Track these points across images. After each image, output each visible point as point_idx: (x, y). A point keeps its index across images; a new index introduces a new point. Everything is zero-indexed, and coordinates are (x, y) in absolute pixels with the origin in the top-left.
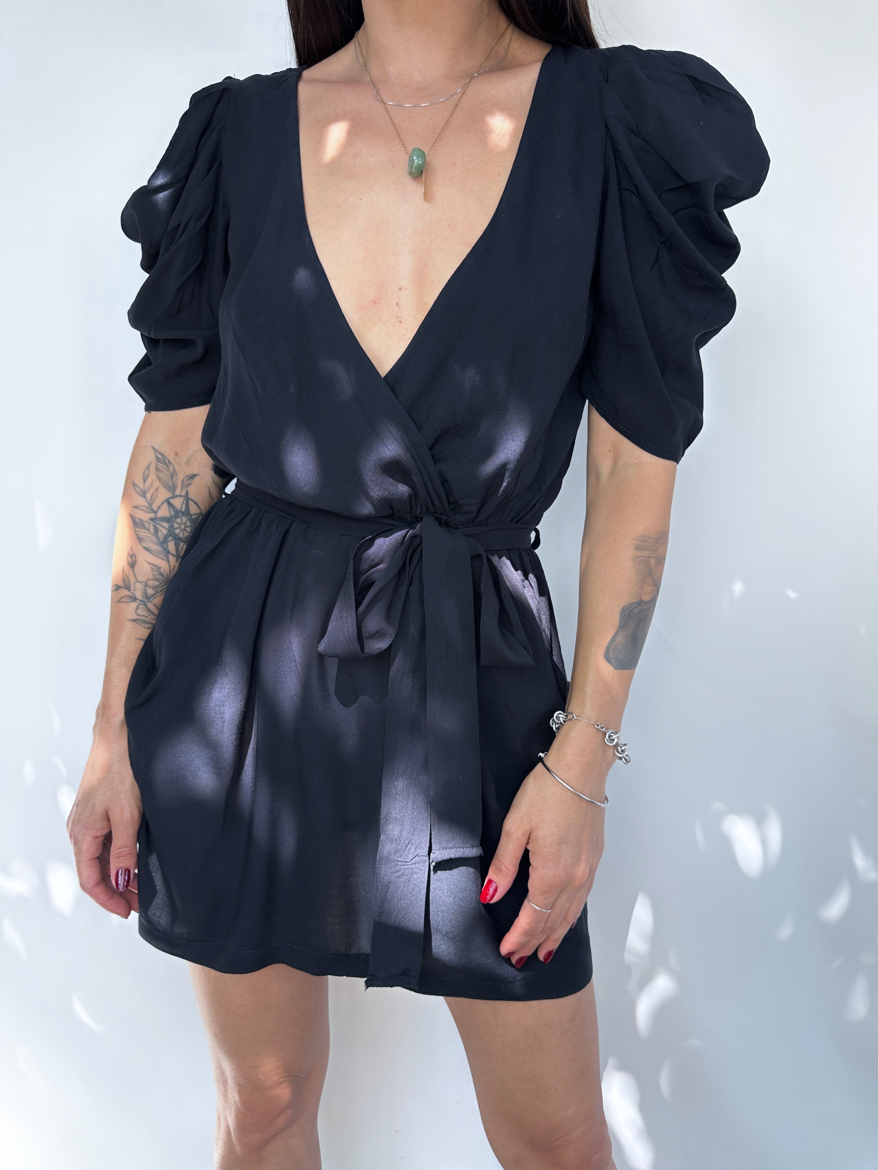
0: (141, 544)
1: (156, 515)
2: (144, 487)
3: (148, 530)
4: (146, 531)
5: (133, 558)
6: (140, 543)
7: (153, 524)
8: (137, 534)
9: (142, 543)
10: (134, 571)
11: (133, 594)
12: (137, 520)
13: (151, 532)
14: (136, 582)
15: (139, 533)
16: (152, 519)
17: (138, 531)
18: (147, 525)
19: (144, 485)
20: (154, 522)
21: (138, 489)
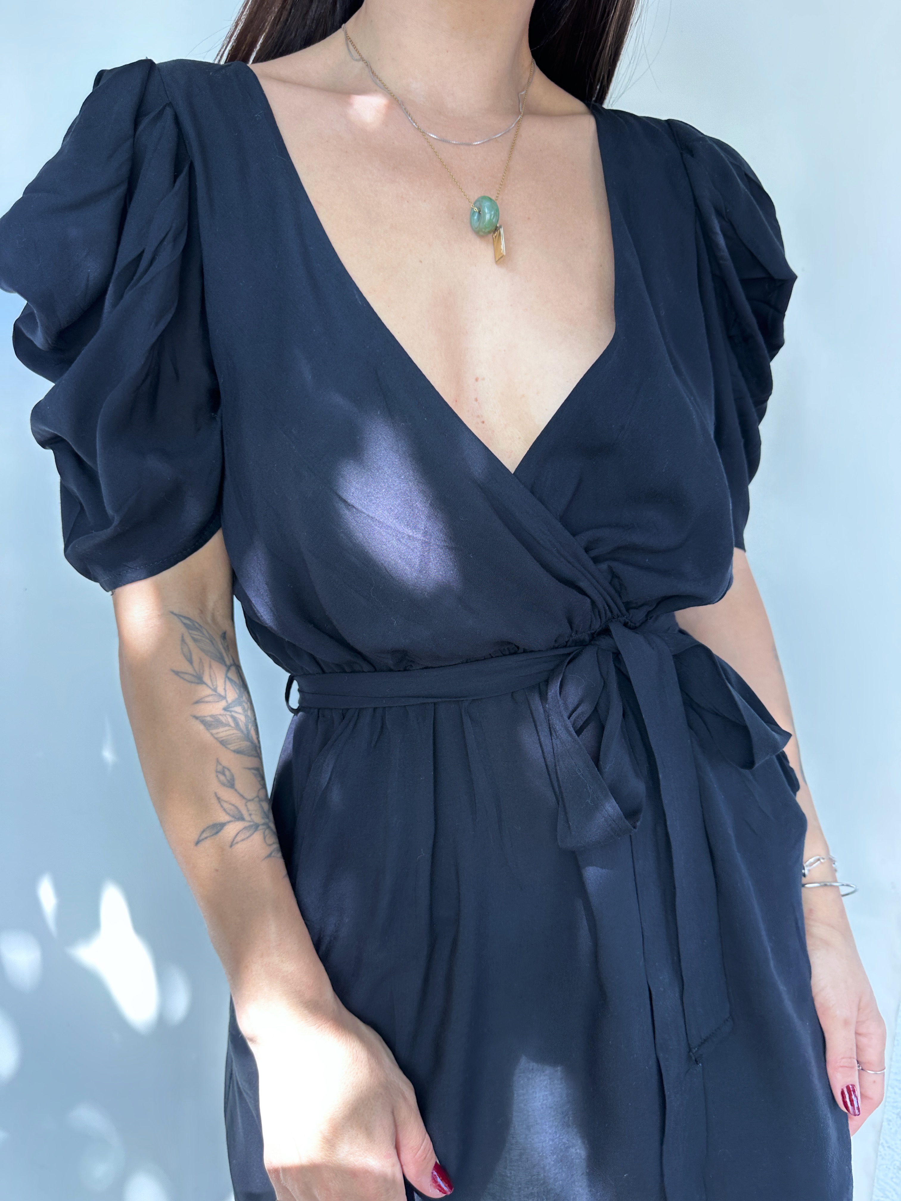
0: (229, 749)
1: (227, 701)
2: (195, 670)
3: (228, 725)
4: (227, 728)
5: (227, 773)
6: (226, 747)
7: (229, 715)
8: (217, 739)
9: (229, 746)
10: (236, 790)
11: (250, 821)
12: (209, 719)
13: (232, 727)
14: (246, 803)
15: (216, 736)
16: (225, 709)
17: (217, 733)
18: (223, 719)
19: (193, 667)
20: (228, 711)
21: (186, 677)
